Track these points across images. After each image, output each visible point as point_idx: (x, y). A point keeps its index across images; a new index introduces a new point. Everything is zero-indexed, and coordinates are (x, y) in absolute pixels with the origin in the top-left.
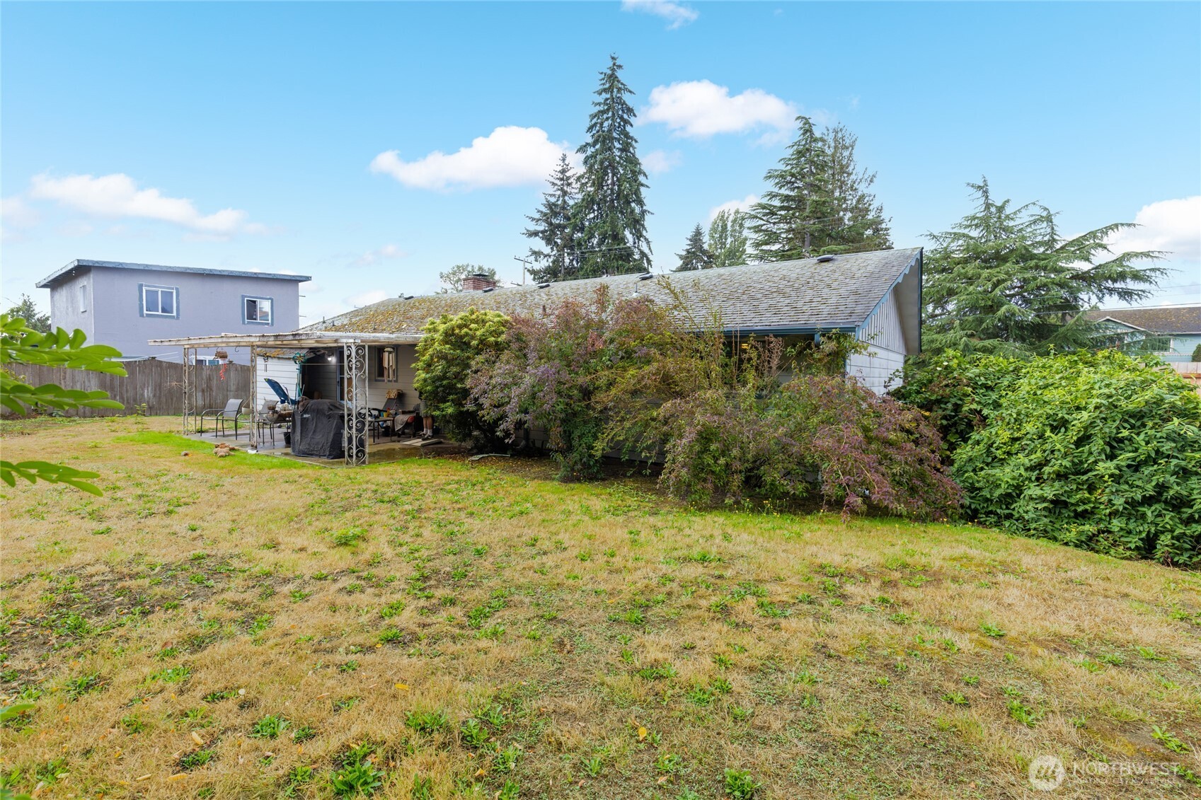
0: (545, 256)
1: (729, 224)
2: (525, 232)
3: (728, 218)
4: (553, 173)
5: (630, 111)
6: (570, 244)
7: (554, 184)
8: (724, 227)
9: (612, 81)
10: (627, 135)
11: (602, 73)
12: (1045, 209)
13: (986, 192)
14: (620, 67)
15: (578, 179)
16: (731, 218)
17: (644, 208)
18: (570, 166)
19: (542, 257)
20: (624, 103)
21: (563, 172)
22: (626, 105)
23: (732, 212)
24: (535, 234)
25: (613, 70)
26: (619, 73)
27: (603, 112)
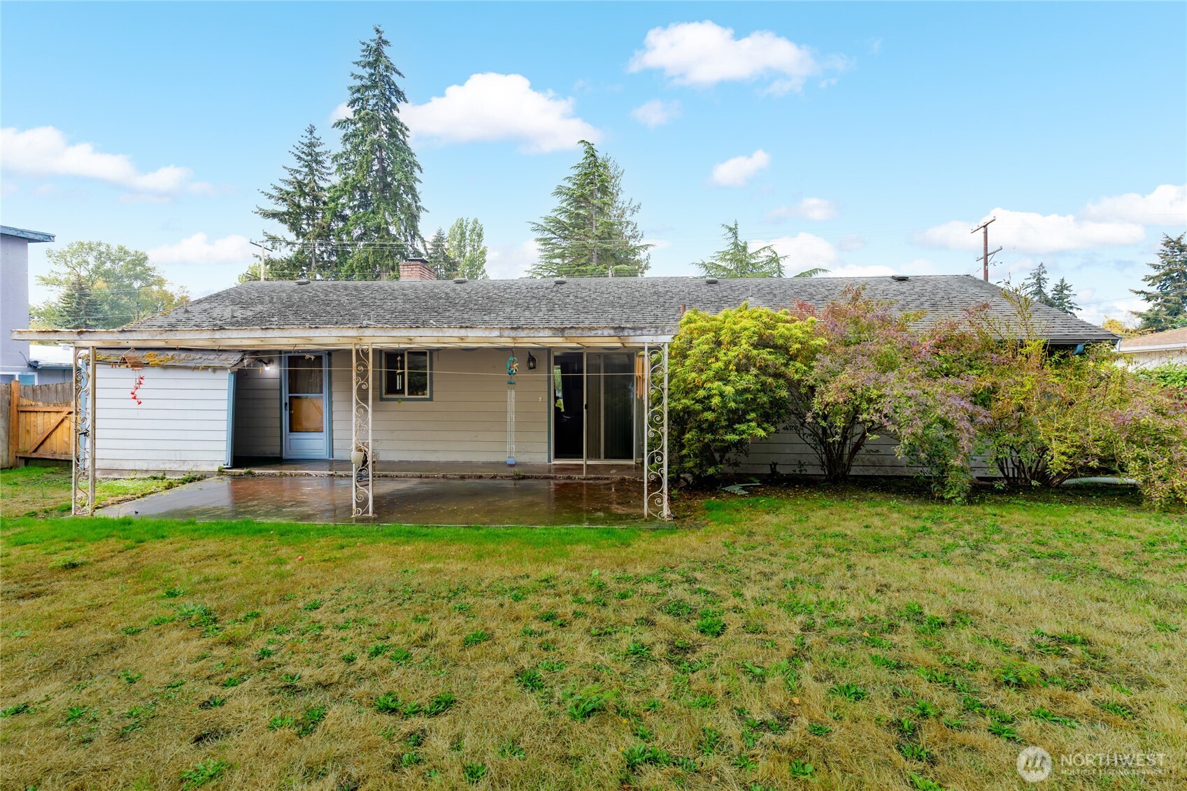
0: (288, 243)
1: (468, 233)
2: (257, 210)
3: (466, 226)
4: (298, 145)
5: (400, 94)
6: (324, 234)
7: (299, 158)
8: (463, 234)
9: (375, 56)
10: (395, 120)
11: (363, 44)
12: (775, 253)
13: (735, 234)
14: (386, 42)
15: (335, 158)
16: (470, 227)
17: (419, 204)
18: (321, 141)
19: (284, 244)
20: (394, 84)
21: (311, 145)
22: (395, 86)
23: (471, 221)
24: (274, 215)
25: (378, 44)
26: (385, 49)
27: (367, 88)
